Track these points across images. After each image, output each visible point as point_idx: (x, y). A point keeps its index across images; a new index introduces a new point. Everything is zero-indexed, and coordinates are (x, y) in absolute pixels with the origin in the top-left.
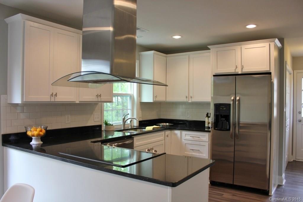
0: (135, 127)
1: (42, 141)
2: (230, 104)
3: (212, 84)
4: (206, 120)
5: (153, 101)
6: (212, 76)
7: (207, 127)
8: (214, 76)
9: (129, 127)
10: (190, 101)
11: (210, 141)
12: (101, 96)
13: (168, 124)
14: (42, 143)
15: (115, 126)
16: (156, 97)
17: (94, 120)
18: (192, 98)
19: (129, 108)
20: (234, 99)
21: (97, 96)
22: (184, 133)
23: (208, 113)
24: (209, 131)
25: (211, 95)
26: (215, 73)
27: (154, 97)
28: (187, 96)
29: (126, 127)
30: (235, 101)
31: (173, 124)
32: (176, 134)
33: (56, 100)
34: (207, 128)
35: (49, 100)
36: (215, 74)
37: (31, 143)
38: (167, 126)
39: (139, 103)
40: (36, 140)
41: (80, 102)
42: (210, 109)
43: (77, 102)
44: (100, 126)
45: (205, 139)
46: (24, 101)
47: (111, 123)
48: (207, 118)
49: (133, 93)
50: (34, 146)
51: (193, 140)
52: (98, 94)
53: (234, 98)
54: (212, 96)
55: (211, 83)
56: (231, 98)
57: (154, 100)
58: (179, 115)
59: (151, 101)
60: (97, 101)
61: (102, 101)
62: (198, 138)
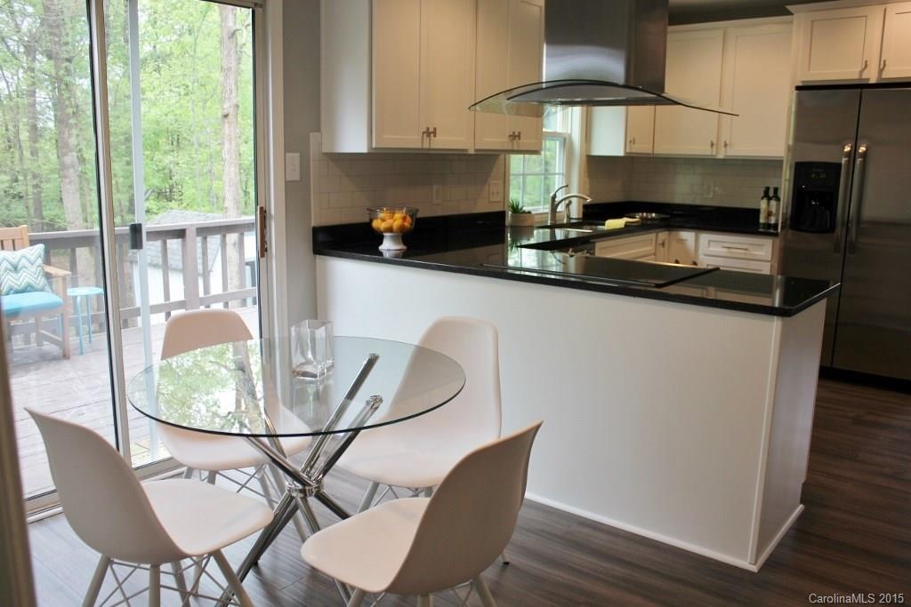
0: (574, 221)
1: (405, 243)
2: (840, 165)
3: (793, 109)
4: (763, 205)
5: (625, 152)
6: (794, 89)
7: (764, 224)
8: (798, 88)
9: (563, 220)
10: (721, 156)
11: (776, 259)
12: (522, 137)
13: (654, 215)
14: (405, 247)
15: (536, 216)
16: (633, 141)
17: (489, 198)
18: (728, 147)
19: (557, 171)
20: (850, 151)
21: (510, 136)
22: (705, 237)
23: (767, 190)
24: (776, 235)
25: (787, 139)
26: (803, 82)
27: (628, 141)
28: (715, 142)
29: (557, 218)
30: (852, 155)
31: (668, 216)
32: (682, 241)
33: (433, 146)
34: (764, 228)
35: (420, 147)
36: (800, 84)
37: (380, 248)
38: (652, 219)
39: (584, 158)
40: (394, 239)
41: (476, 150)
42: (781, 177)
43: (472, 152)
44: (502, 214)
45: (763, 253)
46: (374, 146)
47: (526, 209)
48: (765, 201)
49: (569, 132)
50: (387, 255)
51: (729, 255)
52: (514, 133)
53: (851, 147)
54: (791, 143)
55: (790, 108)
56: (844, 148)
57: (628, 151)
58: (684, 191)
59: (619, 151)
60: (510, 148)
61: (521, 149)
62: (743, 251)
